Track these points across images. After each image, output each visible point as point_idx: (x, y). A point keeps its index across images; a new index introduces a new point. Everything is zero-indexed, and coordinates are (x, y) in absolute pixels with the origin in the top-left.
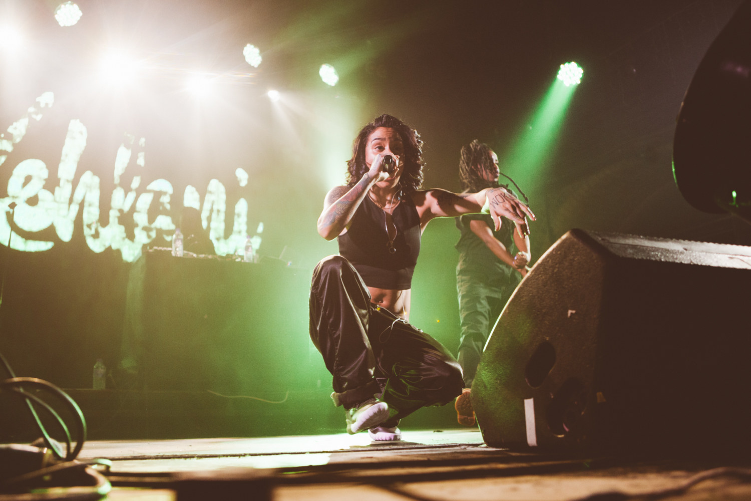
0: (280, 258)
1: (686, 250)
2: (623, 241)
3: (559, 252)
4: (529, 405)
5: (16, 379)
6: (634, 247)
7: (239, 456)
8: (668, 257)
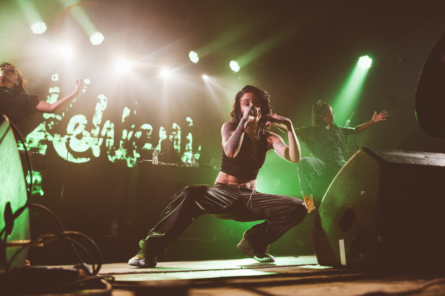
0: (210, 164)
1: (426, 157)
2: (390, 154)
3: (356, 160)
4: (342, 242)
5: (66, 232)
6: (396, 156)
7: (186, 271)
8: (415, 161)
